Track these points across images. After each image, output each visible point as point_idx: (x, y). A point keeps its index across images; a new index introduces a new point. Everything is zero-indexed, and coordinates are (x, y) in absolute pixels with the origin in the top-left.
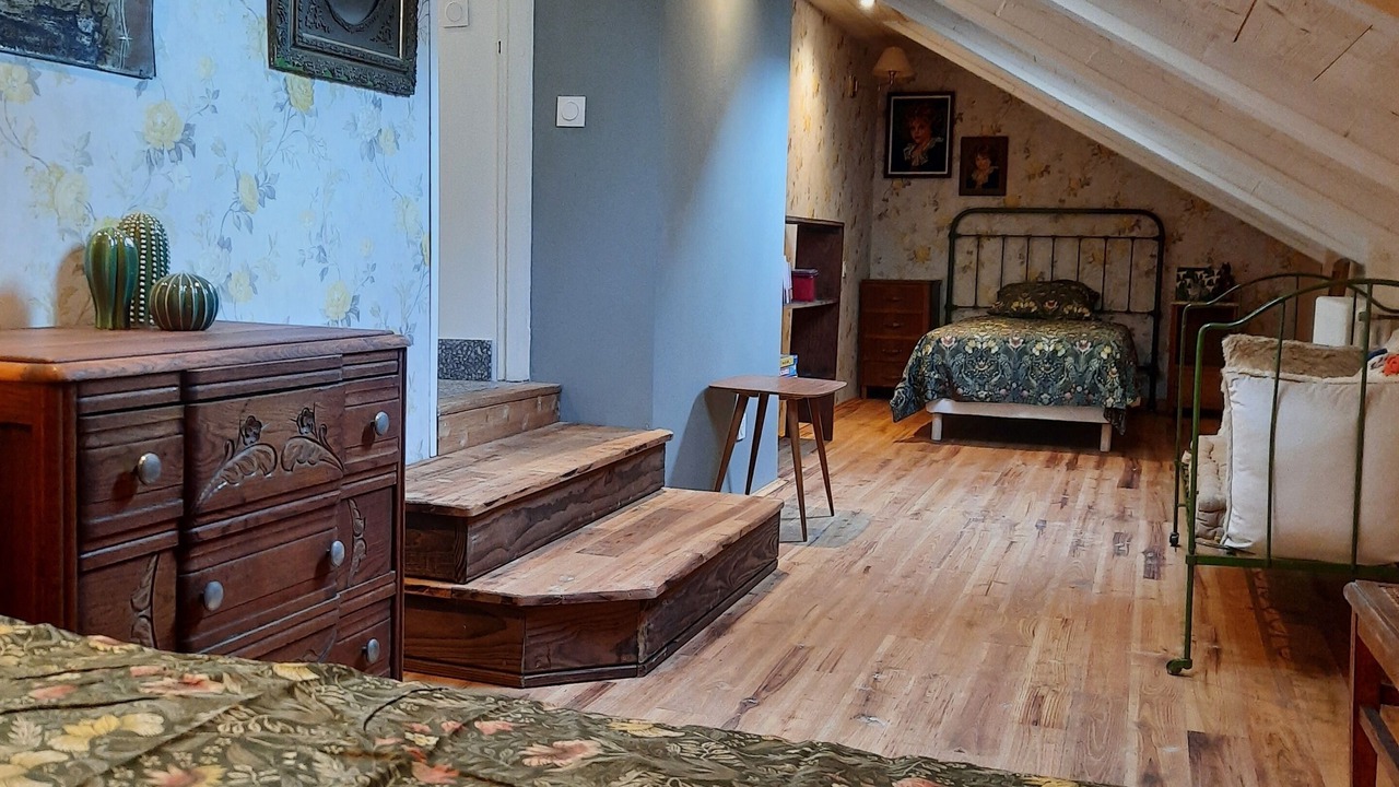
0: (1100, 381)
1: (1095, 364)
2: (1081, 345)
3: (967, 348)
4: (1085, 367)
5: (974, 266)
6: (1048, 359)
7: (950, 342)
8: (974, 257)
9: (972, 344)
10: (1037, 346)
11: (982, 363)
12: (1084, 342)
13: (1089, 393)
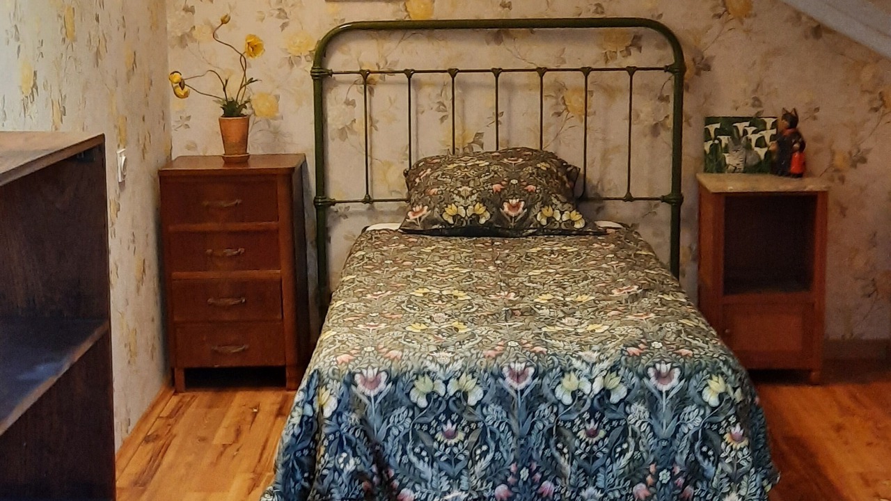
0: (705, 455)
1: (693, 420)
2: (658, 375)
3: (414, 394)
4: (673, 424)
5: (359, 126)
6: (592, 411)
7: (376, 382)
8: (359, 112)
9: (424, 385)
10: (565, 381)
11: (449, 427)
12: (664, 368)
13: (685, 484)
